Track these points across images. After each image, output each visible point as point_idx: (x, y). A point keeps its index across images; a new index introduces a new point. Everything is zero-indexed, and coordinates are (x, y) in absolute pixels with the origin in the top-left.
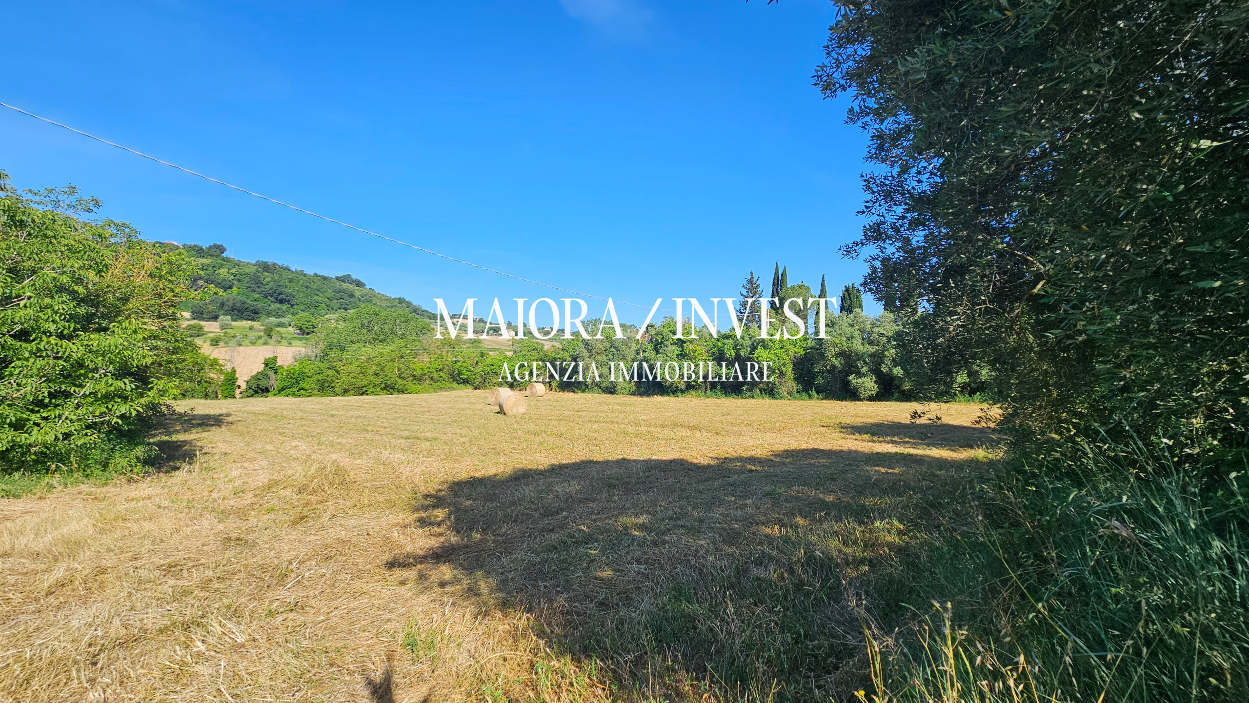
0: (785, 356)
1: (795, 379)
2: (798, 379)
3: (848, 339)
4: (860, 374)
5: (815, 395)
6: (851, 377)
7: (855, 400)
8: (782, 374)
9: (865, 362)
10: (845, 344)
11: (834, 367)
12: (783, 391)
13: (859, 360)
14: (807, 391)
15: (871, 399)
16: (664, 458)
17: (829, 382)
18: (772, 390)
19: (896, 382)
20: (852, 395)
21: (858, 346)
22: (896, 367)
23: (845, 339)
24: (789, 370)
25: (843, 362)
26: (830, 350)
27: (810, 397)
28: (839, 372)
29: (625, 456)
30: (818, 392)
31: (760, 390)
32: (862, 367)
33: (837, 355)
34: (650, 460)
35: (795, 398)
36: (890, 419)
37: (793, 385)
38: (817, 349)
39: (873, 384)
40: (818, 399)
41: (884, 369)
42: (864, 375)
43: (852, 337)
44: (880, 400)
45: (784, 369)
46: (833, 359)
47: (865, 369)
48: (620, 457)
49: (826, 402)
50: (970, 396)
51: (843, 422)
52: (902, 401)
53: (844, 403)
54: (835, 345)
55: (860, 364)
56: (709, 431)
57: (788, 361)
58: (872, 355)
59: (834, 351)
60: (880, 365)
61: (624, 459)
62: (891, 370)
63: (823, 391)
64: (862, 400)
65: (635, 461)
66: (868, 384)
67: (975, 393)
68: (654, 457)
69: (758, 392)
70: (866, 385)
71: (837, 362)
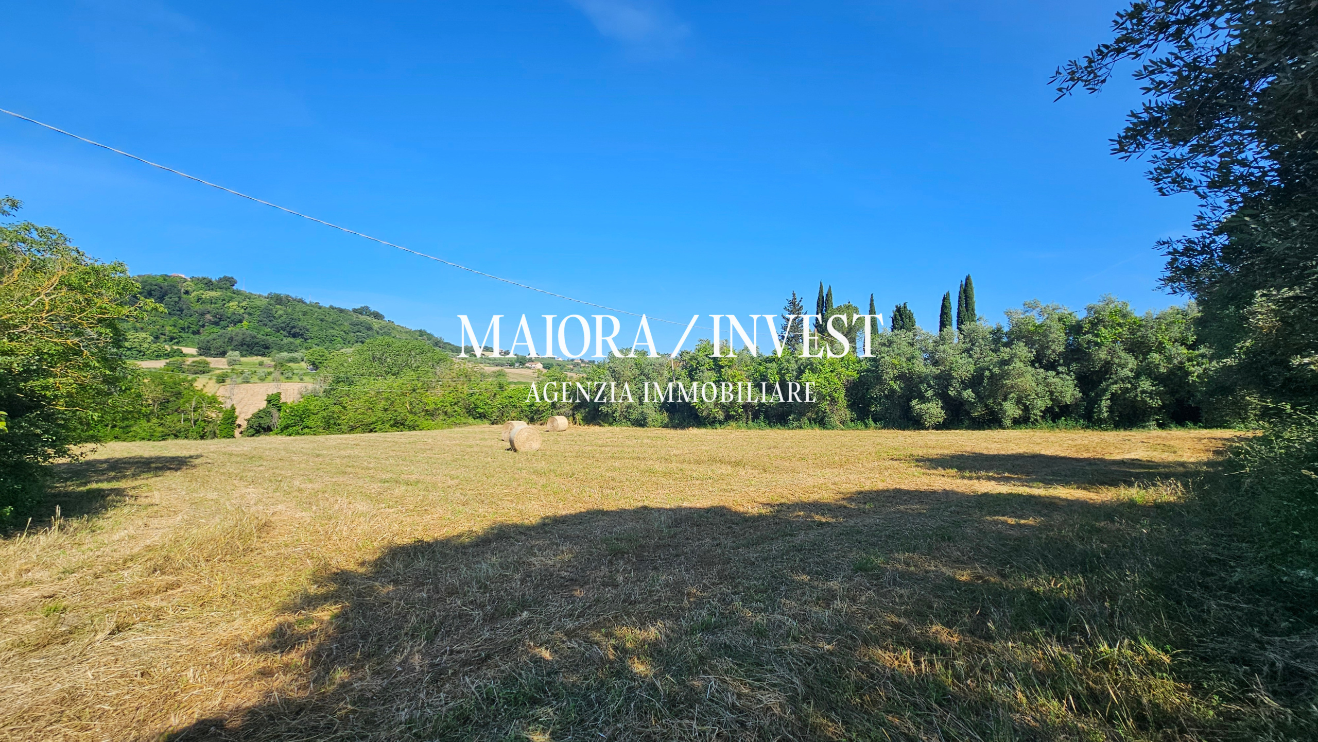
0: (836, 380)
1: (848, 406)
2: (852, 406)
3: (909, 359)
4: (923, 399)
5: (873, 424)
6: (914, 403)
7: (919, 429)
8: (834, 401)
9: (929, 385)
10: (904, 365)
11: (892, 391)
12: (835, 420)
13: (921, 382)
14: (863, 420)
15: (938, 427)
16: (698, 505)
17: (887, 409)
18: (822, 419)
19: (967, 407)
20: (915, 422)
21: (921, 367)
22: (965, 390)
23: (904, 360)
24: (841, 396)
25: (903, 385)
26: (887, 373)
27: (866, 426)
28: (899, 397)
29: (646, 503)
30: (875, 421)
31: (809, 419)
32: (926, 391)
33: (896, 378)
34: (680, 509)
35: (849, 428)
36: (969, 449)
37: (847, 414)
38: (873, 371)
39: (939, 410)
40: (876, 428)
41: (952, 393)
42: (929, 400)
43: (913, 358)
44: (948, 429)
45: (836, 395)
46: (892, 383)
47: (929, 393)
48: (640, 504)
49: (885, 432)
50: (1054, 421)
51: (916, 454)
52: (974, 429)
53: (907, 432)
54: (894, 367)
55: (923, 387)
56: (754, 468)
57: (840, 386)
58: (937, 377)
59: (892, 373)
60: (948, 389)
61: (645, 508)
62: (960, 393)
63: (880, 420)
64: (927, 429)
65: (659, 510)
66: (934, 410)
67: (1059, 418)
68: (686, 504)
69: (807, 421)
70: (932, 411)
71: (895, 386)
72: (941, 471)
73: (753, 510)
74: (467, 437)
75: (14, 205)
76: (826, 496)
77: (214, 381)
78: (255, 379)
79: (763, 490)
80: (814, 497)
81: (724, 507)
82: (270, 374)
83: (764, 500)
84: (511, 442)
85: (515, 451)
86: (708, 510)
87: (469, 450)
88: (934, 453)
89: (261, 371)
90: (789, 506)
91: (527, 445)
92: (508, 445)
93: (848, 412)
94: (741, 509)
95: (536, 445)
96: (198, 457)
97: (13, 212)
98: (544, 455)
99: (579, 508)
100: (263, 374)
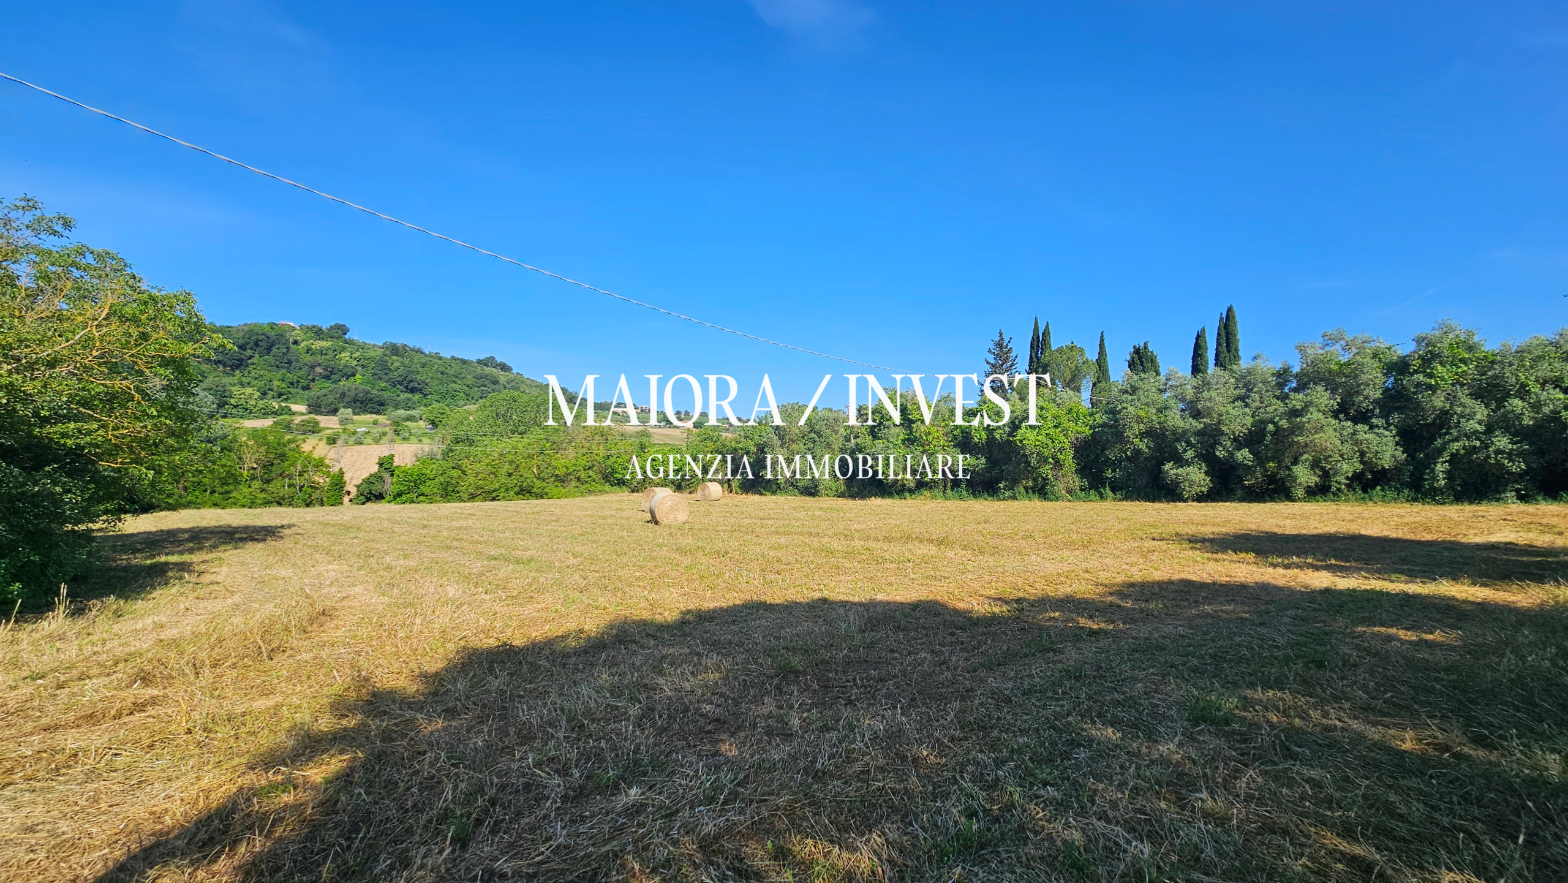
0: (1062, 438)
1: (1077, 471)
2: (1081, 471)
3: (1159, 411)
4: (1180, 462)
5: (1111, 494)
6: (1168, 466)
7: (1174, 501)
8: (1058, 464)
9: (1189, 443)
10: (1154, 418)
11: (1137, 452)
12: (1060, 488)
13: (1178, 440)
14: (1097, 489)
15: (1201, 498)
16: (898, 599)
17: (1130, 474)
18: (1043, 487)
19: (1241, 472)
20: (1171, 493)
21: (1176, 420)
22: (1239, 449)
23: (1154, 411)
24: (1068, 458)
25: (1151, 445)
26: (1131, 428)
27: (1102, 497)
28: (1146, 459)
29: (826, 594)
30: (1113, 490)
31: (1026, 488)
32: (1185, 451)
33: (1142, 435)
34: (872, 605)
35: (1079, 499)
36: (1253, 527)
37: (1076, 481)
38: (1111, 427)
39: (1202, 476)
40: (1114, 499)
41: (1220, 453)
42: (1188, 463)
43: (1166, 408)
44: (1213, 500)
45: (1062, 457)
46: (1137, 441)
47: (1190, 454)
48: (817, 595)
49: (1127, 504)
50: (1365, 491)
51: (1183, 532)
52: (1250, 501)
53: (1157, 505)
54: (1140, 419)
55: (1180, 447)
56: (964, 548)
57: (1067, 445)
58: (1198, 433)
59: (1137, 428)
60: (1214, 449)
61: (825, 601)
62: (1231, 454)
63: (1121, 489)
64: (1186, 501)
65: (844, 604)
66: (1196, 476)
67: (1373, 487)
68: (880, 597)
69: (1023, 490)
70: (1193, 477)
71: (1142, 445)
72: (1231, 555)
73: (981, 608)
74: (602, 507)
75: (67, 225)
76: (1082, 588)
77: (324, 441)
78: (369, 440)
79: (987, 578)
80: (1064, 590)
81: (936, 603)
82: (385, 434)
83: (992, 593)
84: (652, 512)
85: (657, 523)
86: (916, 606)
87: (601, 521)
88: (1208, 531)
89: (376, 431)
90: (1032, 604)
91: (672, 517)
92: (648, 517)
93: (1076, 479)
94: (961, 606)
95: (682, 517)
96: (290, 526)
97: (66, 233)
98: (691, 529)
99: (734, 598)
100: (378, 435)
